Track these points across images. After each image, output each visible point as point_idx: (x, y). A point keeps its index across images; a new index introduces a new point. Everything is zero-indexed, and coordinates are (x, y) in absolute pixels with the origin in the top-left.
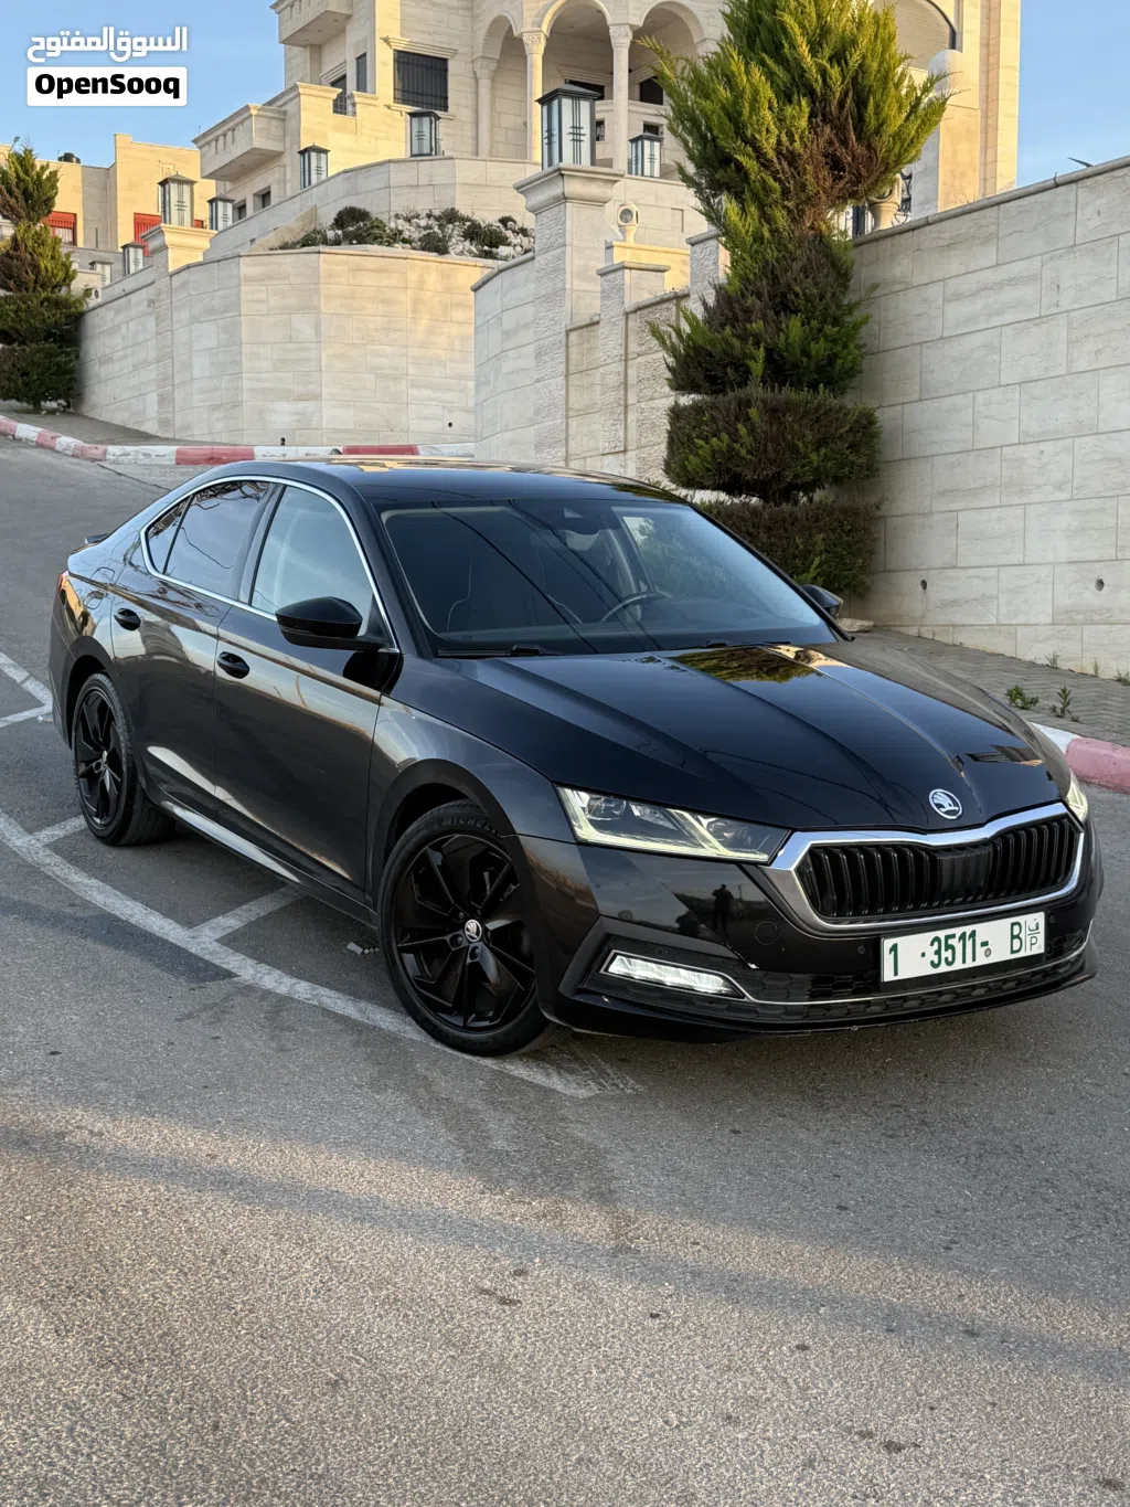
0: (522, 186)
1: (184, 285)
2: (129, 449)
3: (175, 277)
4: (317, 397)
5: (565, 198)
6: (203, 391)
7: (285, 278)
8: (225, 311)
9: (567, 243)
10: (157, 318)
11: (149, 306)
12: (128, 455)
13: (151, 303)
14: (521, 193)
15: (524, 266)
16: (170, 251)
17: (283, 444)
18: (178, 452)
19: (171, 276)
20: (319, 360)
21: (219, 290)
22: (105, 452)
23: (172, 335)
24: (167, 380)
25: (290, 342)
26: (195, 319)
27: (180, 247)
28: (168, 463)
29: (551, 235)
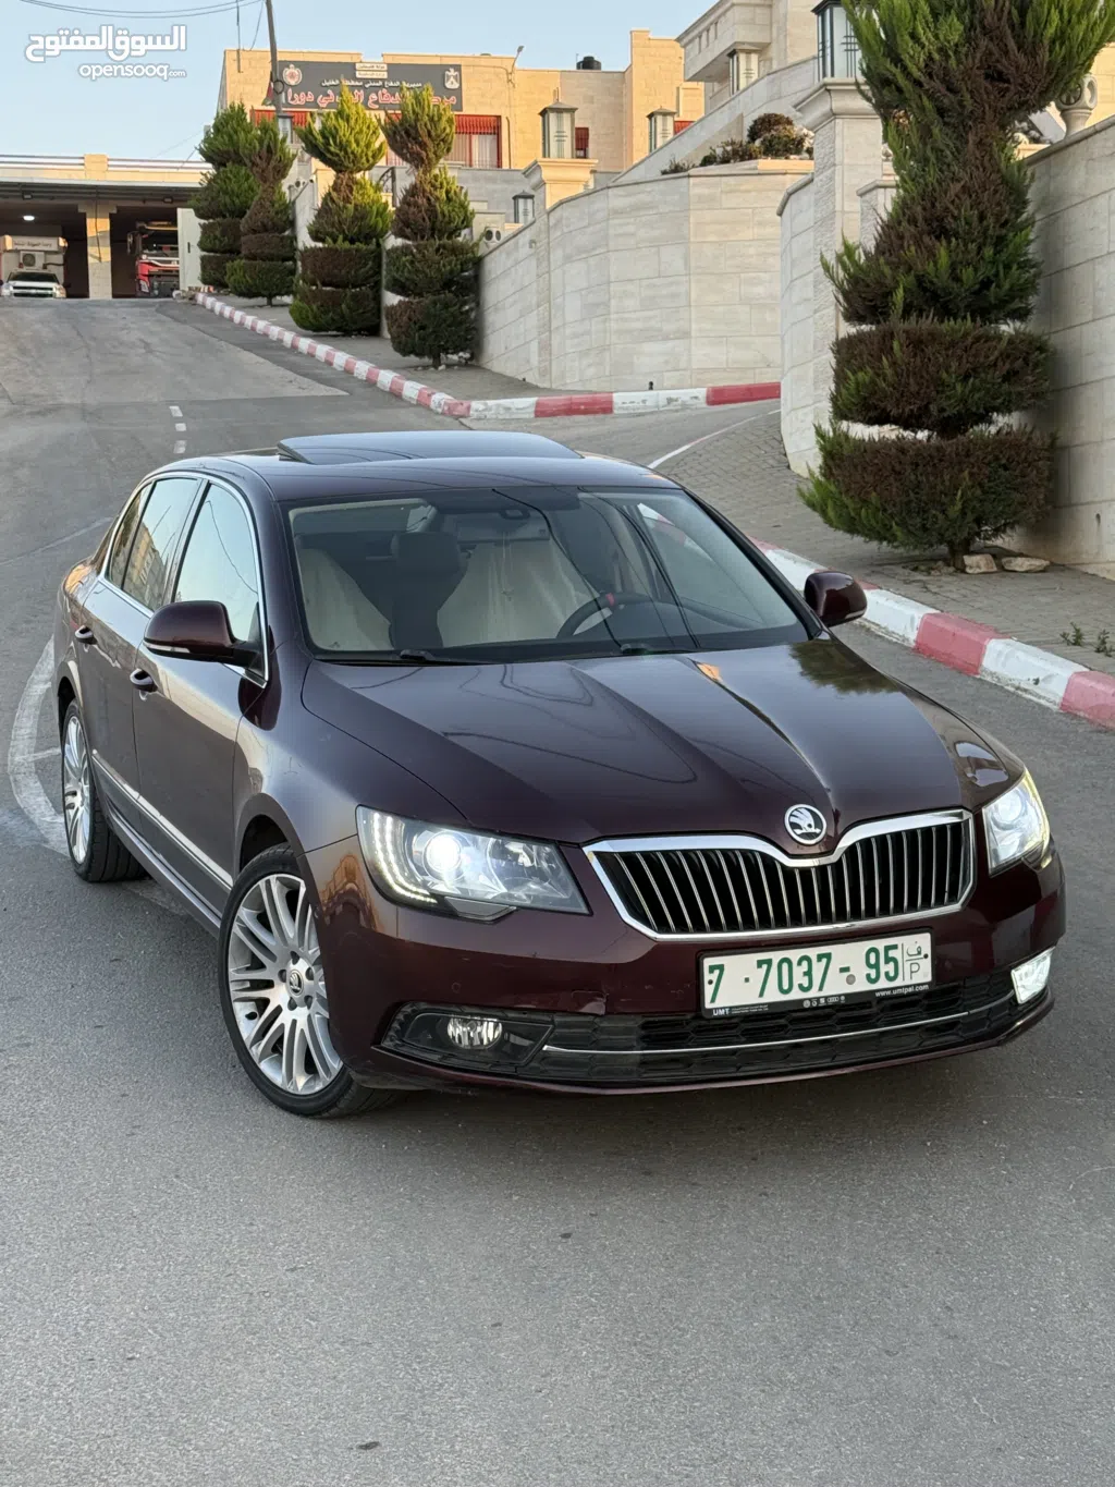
0: (799, 104)
1: (559, 221)
2: (491, 403)
3: (552, 214)
4: (686, 335)
5: (834, 114)
6: (575, 336)
7: (652, 208)
8: (594, 249)
9: (837, 162)
10: (538, 259)
11: (531, 247)
12: (490, 410)
13: (532, 242)
14: (799, 110)
15: (807, 188)
16: (547, 186)
17: (651, 388)
18: (538, 404)
19: (549, 213)
20: (688, 294)
21: (589, 225)
22: (469, 408)
23: (550, 276)
24: (547, 327)
25: (659, 277)
26: (568, 259)
27: (556, 181)
28: (527, 416)
29: (826, 155)
